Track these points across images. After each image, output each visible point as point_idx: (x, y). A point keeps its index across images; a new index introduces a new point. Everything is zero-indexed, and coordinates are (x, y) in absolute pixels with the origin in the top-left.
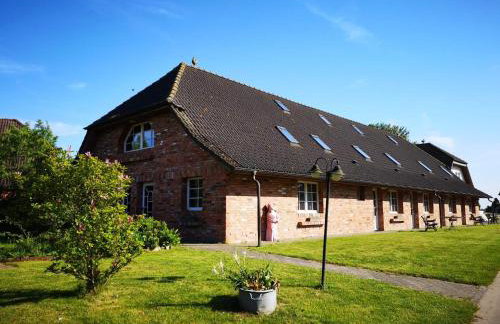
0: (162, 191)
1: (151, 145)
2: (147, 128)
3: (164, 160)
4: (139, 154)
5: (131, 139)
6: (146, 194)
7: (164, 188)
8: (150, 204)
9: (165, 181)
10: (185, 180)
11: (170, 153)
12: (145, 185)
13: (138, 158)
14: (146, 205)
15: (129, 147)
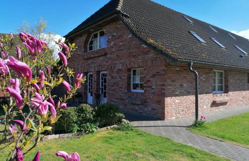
0: (113, 77)
1: (104, 46)
2: (102, 34)
3: (114, 56)
4: (97, 52)
5: (91, 43)
6: (102, 79)
7: (115, 75)
8: (105, 86)
9: (115, 70)
10: (129, 70)
11: (118, 50)
12: (101, 73)
13: (97, 55)
14: (102, 86)
15: (91, 48)
